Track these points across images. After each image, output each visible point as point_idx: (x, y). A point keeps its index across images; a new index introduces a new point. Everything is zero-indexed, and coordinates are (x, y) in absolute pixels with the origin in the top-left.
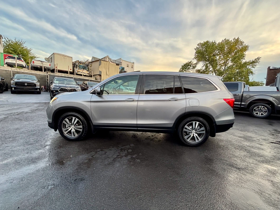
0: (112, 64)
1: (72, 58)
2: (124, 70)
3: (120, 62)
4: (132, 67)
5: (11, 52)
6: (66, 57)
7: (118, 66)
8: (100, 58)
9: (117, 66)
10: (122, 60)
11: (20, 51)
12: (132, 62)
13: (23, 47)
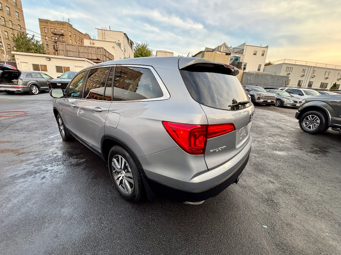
0: (219, 54)
1: (173, 53)
2: (238, 61)
3: (240, 50)
4: (263, 55)
5: (138, 55)
6: (167, 54)
7: (229, 56)
8: (214, 48)
9: (227, 56)
10: (247, 45)
11: (144, 54)
12: (264, 47)
13: (148, 50)
